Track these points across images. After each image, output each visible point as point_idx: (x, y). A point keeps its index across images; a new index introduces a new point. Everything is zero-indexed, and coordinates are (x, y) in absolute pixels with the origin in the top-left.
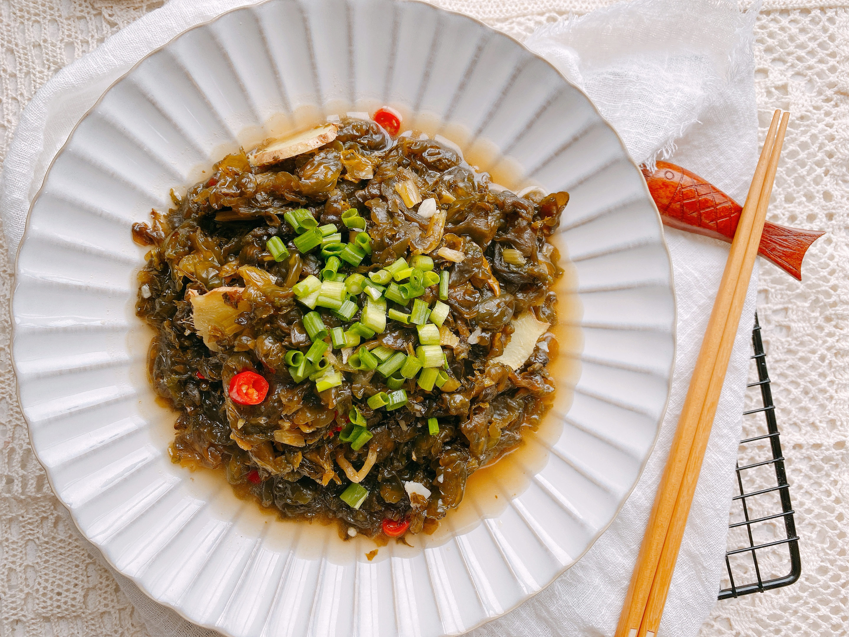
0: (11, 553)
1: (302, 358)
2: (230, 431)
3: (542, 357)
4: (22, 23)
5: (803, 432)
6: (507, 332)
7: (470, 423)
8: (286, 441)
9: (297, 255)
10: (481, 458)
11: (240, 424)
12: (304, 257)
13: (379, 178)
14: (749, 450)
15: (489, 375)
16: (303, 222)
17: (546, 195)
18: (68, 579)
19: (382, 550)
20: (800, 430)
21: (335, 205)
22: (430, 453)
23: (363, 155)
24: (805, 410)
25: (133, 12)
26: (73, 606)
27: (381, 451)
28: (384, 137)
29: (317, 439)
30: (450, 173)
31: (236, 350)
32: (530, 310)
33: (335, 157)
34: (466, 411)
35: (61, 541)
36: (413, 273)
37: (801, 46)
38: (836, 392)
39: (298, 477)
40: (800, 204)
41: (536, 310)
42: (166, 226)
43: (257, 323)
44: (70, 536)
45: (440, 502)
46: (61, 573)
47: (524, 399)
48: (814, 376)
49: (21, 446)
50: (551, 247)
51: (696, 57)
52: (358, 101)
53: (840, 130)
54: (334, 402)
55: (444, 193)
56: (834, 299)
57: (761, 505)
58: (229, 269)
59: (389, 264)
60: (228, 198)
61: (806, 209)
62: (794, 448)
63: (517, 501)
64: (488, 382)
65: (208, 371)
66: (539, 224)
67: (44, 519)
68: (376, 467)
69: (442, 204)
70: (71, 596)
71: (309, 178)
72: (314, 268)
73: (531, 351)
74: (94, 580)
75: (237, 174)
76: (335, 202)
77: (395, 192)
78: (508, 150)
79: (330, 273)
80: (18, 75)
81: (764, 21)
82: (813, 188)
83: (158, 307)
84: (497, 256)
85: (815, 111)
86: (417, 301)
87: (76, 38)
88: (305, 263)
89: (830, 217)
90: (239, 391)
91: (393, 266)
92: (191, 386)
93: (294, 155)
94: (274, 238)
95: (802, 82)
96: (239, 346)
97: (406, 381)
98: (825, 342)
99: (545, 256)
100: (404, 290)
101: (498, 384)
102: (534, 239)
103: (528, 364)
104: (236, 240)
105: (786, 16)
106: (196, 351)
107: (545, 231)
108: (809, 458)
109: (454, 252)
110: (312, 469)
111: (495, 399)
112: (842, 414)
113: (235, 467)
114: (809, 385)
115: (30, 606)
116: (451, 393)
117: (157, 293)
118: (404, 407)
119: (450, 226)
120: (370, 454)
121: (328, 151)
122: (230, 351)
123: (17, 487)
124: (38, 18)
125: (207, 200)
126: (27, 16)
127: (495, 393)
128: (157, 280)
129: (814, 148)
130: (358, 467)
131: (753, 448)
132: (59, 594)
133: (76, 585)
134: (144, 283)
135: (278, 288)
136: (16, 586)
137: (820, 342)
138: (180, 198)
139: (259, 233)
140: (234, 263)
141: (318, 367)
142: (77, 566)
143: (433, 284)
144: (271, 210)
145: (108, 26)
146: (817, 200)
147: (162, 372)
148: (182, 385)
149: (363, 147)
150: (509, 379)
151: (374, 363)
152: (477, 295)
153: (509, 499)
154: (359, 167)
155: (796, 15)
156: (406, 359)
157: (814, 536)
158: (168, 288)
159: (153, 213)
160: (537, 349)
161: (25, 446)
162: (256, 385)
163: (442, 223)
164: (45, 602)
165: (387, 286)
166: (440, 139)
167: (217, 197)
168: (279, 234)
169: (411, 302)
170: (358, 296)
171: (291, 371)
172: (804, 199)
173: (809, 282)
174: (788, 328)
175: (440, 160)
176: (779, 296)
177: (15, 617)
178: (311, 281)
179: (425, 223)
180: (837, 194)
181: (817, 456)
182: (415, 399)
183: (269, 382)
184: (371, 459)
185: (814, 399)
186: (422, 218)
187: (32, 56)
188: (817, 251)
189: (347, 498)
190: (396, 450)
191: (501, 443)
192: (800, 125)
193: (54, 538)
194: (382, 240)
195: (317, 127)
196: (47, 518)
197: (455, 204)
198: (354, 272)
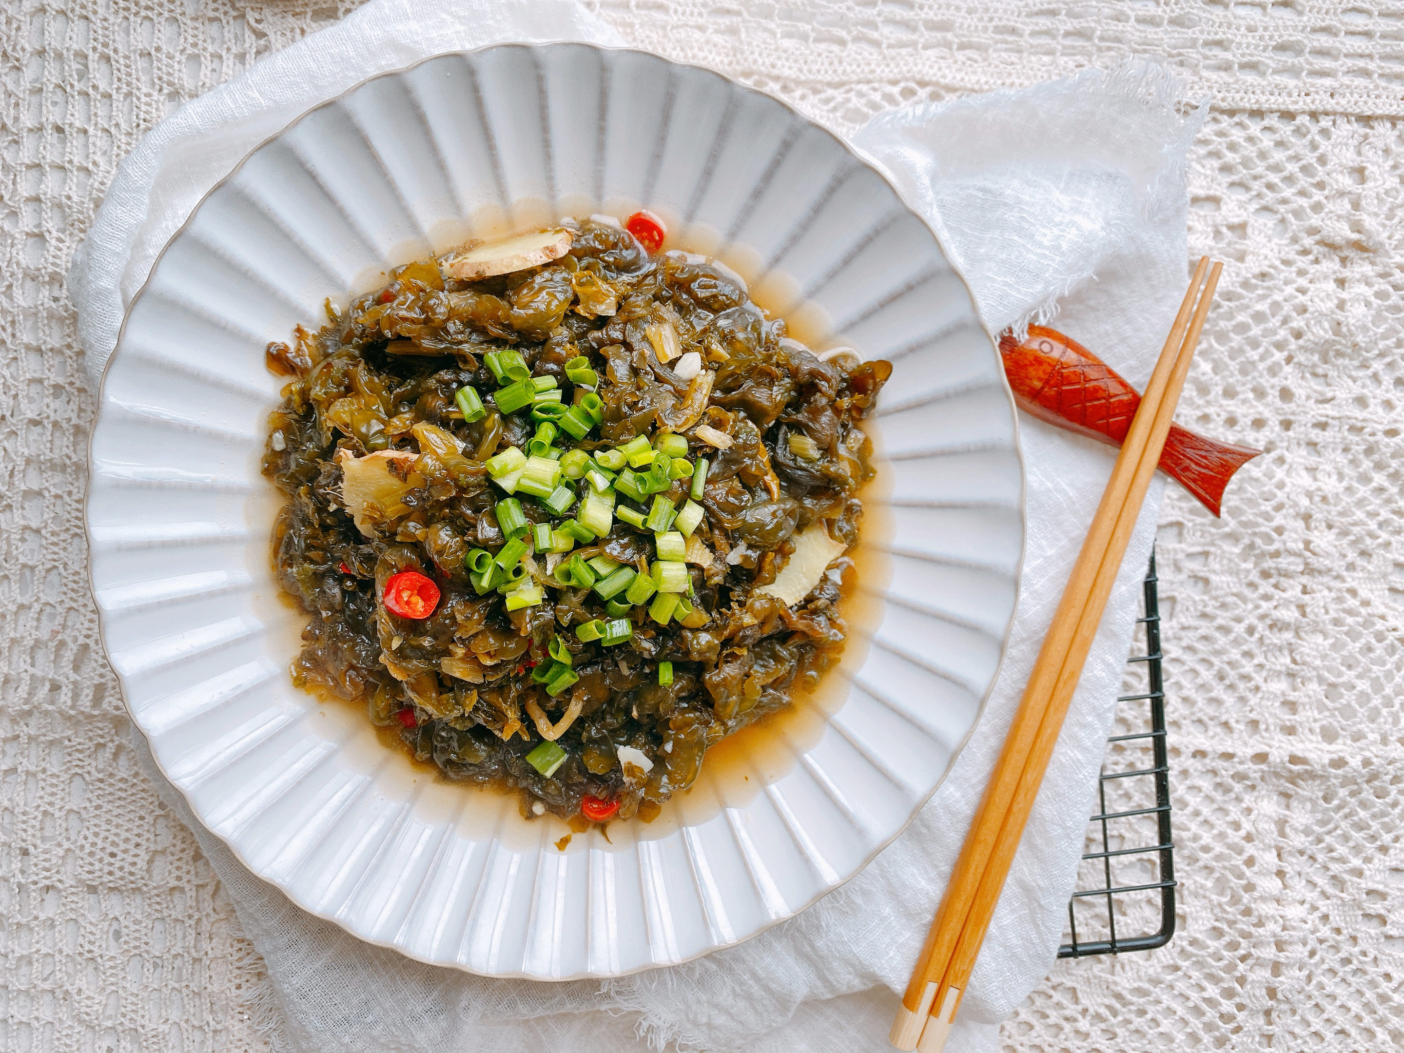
0: (49, 790)
1: (490, 561)
2: (380, 652)
3: (830, 591)
4: (127, 18)
5: (1211, 733)
6: (784, 551)
7: (718, 674)
8: (457, 675)
9: (497, 416)
10: (730, 723)
11: (396, 644)
12: (506, 419)
13: (624, 316)
14: (1129, 752)
15: (751, 610)
16: (511, 370)
17: (862, 362)
18: (128, 835)
19: (578, 839)
20: (1206, 731)
21: (558, 350)
22: (658, 709)
23: (605, 279)
24: (1217, 702)
25: (291, 19)
26: (131, 874)
27: (588, 700)
28: (639, 253)
29: (501, 675)
30: (727, 317)
31: (398, 539)
32: (821, 523)
33: (564, 279)
34: (714, 658)
35: (122, 780)
36: (657, 459)
37: (1276, 168)
38: (1266, 680)
39: (469, 725)
40: (1244, 401)
41: (830, 524)
42: (314, 351)
43: (431, 507)
44: (136, 775)
45: (665, 779)
46: (117, 826)
47: (799, 647)
48: (1235, 654)
49: (75, 639)
50: (861, 436)
51: (1110, 175)
52: (607, 199)
53: (1316, 300)
54: (527, 627)
55: (714, 347)
56: (1276, 546)
57: (1136, 832)
58: (401, 422)
59: (625, 443)
60: (407, 325)
61: (1252, 411)
62: (1194, 755)
63: (773, 788)
64: (748, 620)
65: (357, 564)
66: (845, 402)
67: (101, 746)
68: (580, 722)
69: (709, 362)
70: (131, 859)
71: (525, 306)
72: (519, 435)
73: (816, 581)
74: (166, 839)
75: (423, 290)
76: (559, 344)
77: (645, 338)
78: (813, 292)
79: (541, 445)
80: (115, 96)
81: (1223, 125)
82: (1266, 381)
83: (293, 466)
84: (781, 442)
85: (1282, 267)
86: (658, 497)
87: (205, 49)
88: (507, 428)
89: (1287, 425)
90: (398, 598)
91: (630, 445)
92: (331, 581)
93: (507, 271)
94: (467, 388)
95: (1269, 221)
96: (403, 534)
97: (634, 607)
98: (1257, 607)
99: (850, 450)
100: (642, 481)
101: (762, 624)
102: (835, 425)
103: (810, 599)
104: (413, 383)
105: (1258, 119)
106: (340, 533)
107: (854, 414)
108: (1214, 772)
109: (718, 433)
110: (491, 715)
111: (759, 643)
112: (1270, 714)
113: (381, 701)
114: (1227, 668)
115: (69, 868)
116: (695, 630)
117: (294, 446)
118: (627, 644)
119: (718, 394)
120: (573, 702)
121: (555, 271)
122: (390, 539)
123: (65, 697)
124: (150, 14)
125: (378, 323)
126: (134, 9)
127: (758, 636)
128: (295, 425)
129: (1275, 322)
130: (554, 717)
131: (1134, 749)
132: (113, 855)
133: (137, 845)
134: (276, 430)
135: (466, 461)
136: (52, 838)
137: (1250, 606)
138: (338, 313)
139: (447, 377)
140: (407, 416)
141: (511, 576)
142: (142, 818)
143: (684, 476)
144: (466, 348)
145: (253, 37)
146: (1270, 398)
147: (291, 558)
148: (318, 578)
149: (607, 267)
150: (781, 618)
151: (590, 579)
152: (747, 497)
153: (763, 784)
154: (598, 298)
155: (1273, 121)
156: (635, 577)
157: (1209, 884)
158: (310, 439)
159: (299, 330)
160: (825, 579)
161: (81, 640)
162: (422, 592)
163: (706, 389)
164: (91, 864)
165: (618, 472)
166: (719, 266)
167: (392, 322)
168: (475, 384)
169: (650, 500)
170: (577, 481)
171: (473, 579)
172: (1251, 395)
173: (1244, 518)
174: (1206, 581)
175: (715, 296)
176: (1199, 534)
177: (48, 882)
178: (512, 455)
179: (682, 387)
180: (1300, 392)
181: (1226, 769)
182: (644, 634)
183: (441, 589)
184: (574, 710)
185: (1231, 687)
186: (680, 380)
187: (137, 70)
188: (1260, 474)
189: (535, 760)
190: (611, 701)
191: (759, 706)
192: (1256, 287)
193: (111, 775)
194: (618, 408)
195: (543, 231)
196: (104, 745)
197: (728, 364)
198: (575, 447)
